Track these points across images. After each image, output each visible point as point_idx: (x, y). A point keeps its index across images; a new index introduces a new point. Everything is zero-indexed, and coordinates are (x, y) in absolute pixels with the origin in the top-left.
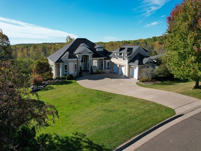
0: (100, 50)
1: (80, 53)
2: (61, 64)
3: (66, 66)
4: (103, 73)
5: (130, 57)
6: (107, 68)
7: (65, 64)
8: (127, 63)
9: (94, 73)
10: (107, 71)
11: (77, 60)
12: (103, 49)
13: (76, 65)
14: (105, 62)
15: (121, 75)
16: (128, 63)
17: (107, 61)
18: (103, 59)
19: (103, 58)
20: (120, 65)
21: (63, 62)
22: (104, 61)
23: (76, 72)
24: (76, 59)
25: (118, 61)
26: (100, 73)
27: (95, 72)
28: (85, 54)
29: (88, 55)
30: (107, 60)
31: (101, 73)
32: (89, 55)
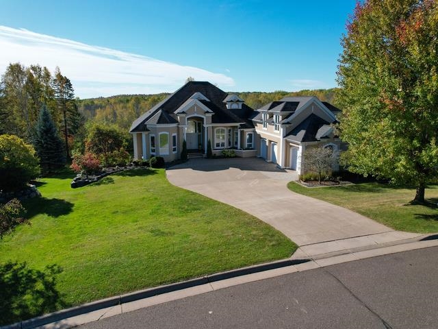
0: (235, 106)
1: (183, 113)
2: (144, 134)
3: (153, 138)
4: (236, 157)
5: (288, 123)
6: (246, 147)
7: (151, 135)
8: (281, 137)
9: (215, 157)
10: (245, 153)
11: (178, 127)
12: (240, 104)
13: (174, 137)
14: (242, 133)
15: (272, 162)
16: (284, 137)
17: (248, 131)
18: (237, 127)
19: (238, 124)
20: (270, 141)
21: (148, 130)
22: (239, 130)
23: (174, 152)
24: (175, 125)
25: (267, 131)
26: (228, 157)
27: (217, 154)
28: (196, 115)
29: (203, 117)
30: (245, 130)
31: (231, 157)
32: (205, 118)
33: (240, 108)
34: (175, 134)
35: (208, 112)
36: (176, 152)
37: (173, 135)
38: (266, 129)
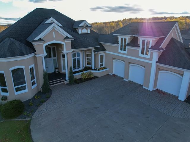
0: (85, 31)
1: (40, 40)
4: (94, 78)
5: (161, 48)
6: (100, 67)
8: (154, 62)
9: (76, 82)
10: (101, 73)
11: (35, 58)
12: (89, 29)
16: (156, 62)
17: (100, 53)
18: (91, 50)
19: (93, 48)
22: (93, 53)
23: (33, 87)
24: (31, 56)
27: (78, 78)
28: (54, 42)
29: (62, 43)
32: (64, 43)
33: (89, 32)
34: (33, 66)
35: (67, 38)
36: (35, 85)
37: (30, 67)
38: (126, 52)
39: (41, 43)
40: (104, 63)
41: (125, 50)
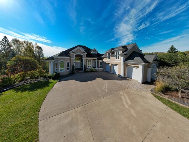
2: (52, 62)
3: (56, 63)
5: (126, 54)
6: (100, 67)
8: (122, 62)
9: (87, 72)
14: (98, 62)
15: (113, 73)
18: (96, 59)
20: (112, 64)
21: (54, 60)
24: (68, 58)
28: (79, 54)
32: (83, 55)
33: (96, 53)
36: (69, 70)
37: (68, 62)
38: (110, 59)
39: (73, 53)
40: (102, 66)
41: (109, 58)
